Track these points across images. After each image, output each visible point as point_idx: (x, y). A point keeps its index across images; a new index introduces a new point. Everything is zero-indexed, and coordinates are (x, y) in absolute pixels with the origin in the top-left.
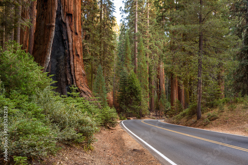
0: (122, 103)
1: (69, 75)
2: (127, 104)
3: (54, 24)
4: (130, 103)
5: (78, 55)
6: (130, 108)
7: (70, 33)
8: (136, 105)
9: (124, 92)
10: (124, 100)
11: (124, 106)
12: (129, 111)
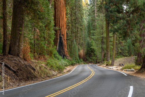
0: (87, 56)
1: (63, 52)
2: (89, 57)
3: (59, 38)
4: (91, 56)
5: (65, 46)
6: (91, 58)
7: (63, 40)
8: (94, 57)
9: (88, 51)
10: (88, 55)
11: (88, 58)
12: (90, 60)
